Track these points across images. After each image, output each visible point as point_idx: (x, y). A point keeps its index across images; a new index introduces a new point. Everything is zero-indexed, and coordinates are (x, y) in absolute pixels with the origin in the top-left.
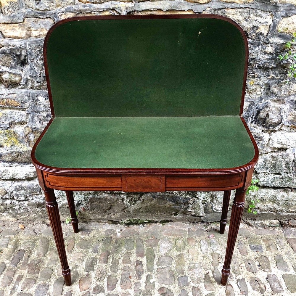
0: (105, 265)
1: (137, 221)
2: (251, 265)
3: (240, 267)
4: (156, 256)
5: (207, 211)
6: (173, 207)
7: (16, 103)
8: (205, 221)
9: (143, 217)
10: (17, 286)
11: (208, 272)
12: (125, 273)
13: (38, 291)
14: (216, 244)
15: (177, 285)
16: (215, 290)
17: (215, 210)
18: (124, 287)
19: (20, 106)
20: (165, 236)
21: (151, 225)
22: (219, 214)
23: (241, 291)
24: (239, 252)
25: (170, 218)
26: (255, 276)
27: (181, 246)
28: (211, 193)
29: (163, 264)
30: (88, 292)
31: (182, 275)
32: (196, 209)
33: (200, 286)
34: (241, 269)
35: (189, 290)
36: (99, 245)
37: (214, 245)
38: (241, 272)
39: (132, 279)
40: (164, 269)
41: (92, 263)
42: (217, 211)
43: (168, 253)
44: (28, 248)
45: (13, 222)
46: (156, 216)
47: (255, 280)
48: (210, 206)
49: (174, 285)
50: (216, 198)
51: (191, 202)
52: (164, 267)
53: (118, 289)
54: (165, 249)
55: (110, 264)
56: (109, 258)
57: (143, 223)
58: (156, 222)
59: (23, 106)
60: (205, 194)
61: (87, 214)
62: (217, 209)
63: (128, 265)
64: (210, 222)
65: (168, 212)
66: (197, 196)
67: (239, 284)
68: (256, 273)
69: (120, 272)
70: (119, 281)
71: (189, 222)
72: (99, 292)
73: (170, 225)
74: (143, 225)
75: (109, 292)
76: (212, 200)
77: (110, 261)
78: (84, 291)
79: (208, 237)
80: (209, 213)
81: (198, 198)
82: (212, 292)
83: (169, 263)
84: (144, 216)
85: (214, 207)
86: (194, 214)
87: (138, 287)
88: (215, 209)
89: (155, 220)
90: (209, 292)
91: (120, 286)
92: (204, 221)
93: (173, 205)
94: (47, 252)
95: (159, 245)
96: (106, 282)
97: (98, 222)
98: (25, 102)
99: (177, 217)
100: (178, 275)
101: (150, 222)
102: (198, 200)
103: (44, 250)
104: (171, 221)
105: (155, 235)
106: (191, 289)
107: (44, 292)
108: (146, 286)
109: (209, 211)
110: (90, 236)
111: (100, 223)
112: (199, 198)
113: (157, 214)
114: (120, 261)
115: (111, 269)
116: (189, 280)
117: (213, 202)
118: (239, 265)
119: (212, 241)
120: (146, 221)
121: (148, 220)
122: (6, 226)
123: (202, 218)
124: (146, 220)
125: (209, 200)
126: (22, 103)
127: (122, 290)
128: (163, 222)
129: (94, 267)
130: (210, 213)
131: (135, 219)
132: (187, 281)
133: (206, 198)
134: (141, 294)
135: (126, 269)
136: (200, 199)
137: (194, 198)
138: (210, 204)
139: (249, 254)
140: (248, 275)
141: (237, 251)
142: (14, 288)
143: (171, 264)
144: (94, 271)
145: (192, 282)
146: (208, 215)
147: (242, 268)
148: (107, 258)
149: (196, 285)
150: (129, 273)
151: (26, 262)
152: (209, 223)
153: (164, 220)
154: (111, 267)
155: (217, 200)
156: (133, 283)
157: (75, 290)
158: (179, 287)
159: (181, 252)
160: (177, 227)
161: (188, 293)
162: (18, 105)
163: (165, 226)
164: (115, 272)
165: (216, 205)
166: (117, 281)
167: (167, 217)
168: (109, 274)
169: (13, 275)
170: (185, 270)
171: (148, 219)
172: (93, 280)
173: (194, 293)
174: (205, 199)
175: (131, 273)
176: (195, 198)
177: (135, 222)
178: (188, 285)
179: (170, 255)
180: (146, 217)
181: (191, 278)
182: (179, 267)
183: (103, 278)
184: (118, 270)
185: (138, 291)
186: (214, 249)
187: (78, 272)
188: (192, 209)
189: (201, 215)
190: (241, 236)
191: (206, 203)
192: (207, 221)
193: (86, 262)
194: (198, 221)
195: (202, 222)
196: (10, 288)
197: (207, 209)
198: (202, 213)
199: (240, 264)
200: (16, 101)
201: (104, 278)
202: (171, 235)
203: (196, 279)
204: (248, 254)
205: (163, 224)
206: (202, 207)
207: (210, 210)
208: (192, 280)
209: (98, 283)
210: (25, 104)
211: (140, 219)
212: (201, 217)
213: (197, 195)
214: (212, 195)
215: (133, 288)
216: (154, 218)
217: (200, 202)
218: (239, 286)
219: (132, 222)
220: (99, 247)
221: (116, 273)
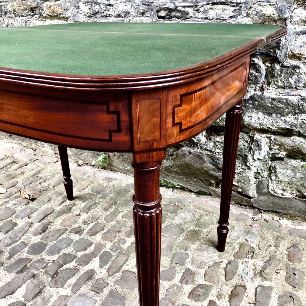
0: (103, 212)
1: (168, 183)
2: (297, 276)
3: (274, 272)
4: (166, 223)
5: (260, 190)
6: (213, 173)
7: (60, 11)
8: (256, 206)
9: (175, 180)
10: (10, 201)
11: (222, 261)
12: (117, 225)
13: (23, 211)
14: (255, 236)
15: (169, 259)
16: (216, 284)
17: (272, 192)
18: (105, 238)
19: (63, 14)
20: (192, 207)
21: (182, 193)
22: (278, 200)
23: (256, 300)
24: (286, 256)
25: (209, 189)
26: (295, 292)
27: (204, 222)
28: (270, 164)
29: (167, 232)
30: (65, 229)
31: (183, 251)
32: (244, 183)
33: (200, 272)
34: (276, 275)
35: (181, 270)
36: (111, 194)
37: (252, 235)
38: (273, 279)
39: (120, 234)
40: (165, 238)
41: (92, 206)
42: (275, 194)
43: (183, 224)
44: (45, 177)
45: (51, 155)
46: (191, 183)
47: (291, 297)
48: (265, 183)
49: (165, 258)
50: (275, 172)
51: (239, 172)
52: (166, 236)
53: (97, 238)
54: (182, 219)
55: (109, 213)
56: (112, 207)
57: (174, 187)
58: (190, 191)
59: (65, 14)
60: (260, 163)
61: (116, 160)
62: (275, 190)
63: (127, 220)
64: (265, 211)
65: (206, 180)
66: (248, 164)
67: (258, 290)
68: (298, 289)
69: (113, 223)
70: (105, 231)
71: (234, 203)
72: (76, 233)
73: (207, 199)
74: (173, 190)
75: (86, 236)
76: (270, 176)
77: (111, 210)
78: (62, 227)
79: (250, 226)
80: (262, 195)
81: (249, 168)
82: (210, 284)
83: (176, 234)
84: (176, 178)
85: (271, 187)
86: (240, 190)
87: (120, 243)
88: (272, 190)
89: (190, 188)
90: (206, 283)
91: (101, 236)
92: (254, 205)
93: (213, 170)
94: (58, 185)
95: (177, 214)
96: (90, 227)
97: (126, 174)
98: (67, 10)
99: (217, 190)
100: (178, 250)
101: (183, 189)
102: (248, 170)
103: (57, 183)
104: (210, 195)
105: (181, 204)
106: (183, 271)
107: (27, 214)
108: (130, 246)
109: (263, 192)
110: (109, 184)
111: (128, 176)
112: (251, 166)
113: (192, 181)
114: (121, 214)
115: (105, 218)
116: (188, 260)
117: (271, 179)
118: (275, 270)
119: (252, 230)
120: (178, 187)
121: (180, 186)
122: (44, 157)
123: (252, 200)
124: (178, 185)
125: (265, 174)
126: (65, 10)
127: (101, 240)
128: (199, 193)
129: (90, 210)
130: (264, 194)
131: (166, 181)
132: (185, 260)
133: (262, 169)
134: (118, 251)
135: (120, 223)
136: (252, 169)
137: (243, 166)
138: (265, 181)
139: (302, 263)
140: (282, 287)
141: (284, 254)
142: (6, 202)
143: (177, 235)
144: (87, 213)
145: (190, 263)
146: (262, 198)
147: (278, 275)
148: (109, 206)
149: (195, 269)
150: (121, 227)
151: (35, 186)
152: (262, 211)
153: (200, 191)
154: (107, 215)
155: (276, 176)
156: (117, 238)
157: (55, 222)
158: (170, 262)
159: (200, 229)
160: (213, 204)
161: (177, 273)
162: (62, 12)
163: (199, 198)
164: (108, 221)
165: (275, 184)
166: (103, 230)
167: (204, 188)
168: (99, 221)
169: (16, 193)
170: (191, 248)
171: (181, 184)
172: (79, 221)
173: (185, 275)
174: (259, 171)
175: (123, 228)
176: (245, 166)
177: (165, 184)
178: (182, 265)
179: (184, 227)
180: (179, 181)
181: (193, 259)
182: (187, 242)
183: (90, 222)
184: (112, 220)
185: (117, 247)
186: (249, 240)
187: (72, 209)
188: (238, 183)
189: (251, 194)
190: (302, 239)
191: (260, 177)
192: (259, 207)
193: (87, 204)
194: (246, 204)
195: (252, 207)
196: (4, 201)
197: (261, 187)
198: (252, 192)
199: (279, 268)
200: (60, 8)
201: (92, 222)
202: (201, 209)
203: (198, 262)
204: (300, 263)
205: (198, 196)
206: (254, 182)
207: (265, 190)
208: (193, 261)
209: (82, 225)
210: (68, 12)
211: (172, 182)
212: (251, 198)
213: (248, 162)
214: (270, 167)
215: (113, 242)
216: (189, 185)
217: (251, 174)
218: (258, 293)
219: (162, 184)
220: (111, 195)
221: (108, 223)
